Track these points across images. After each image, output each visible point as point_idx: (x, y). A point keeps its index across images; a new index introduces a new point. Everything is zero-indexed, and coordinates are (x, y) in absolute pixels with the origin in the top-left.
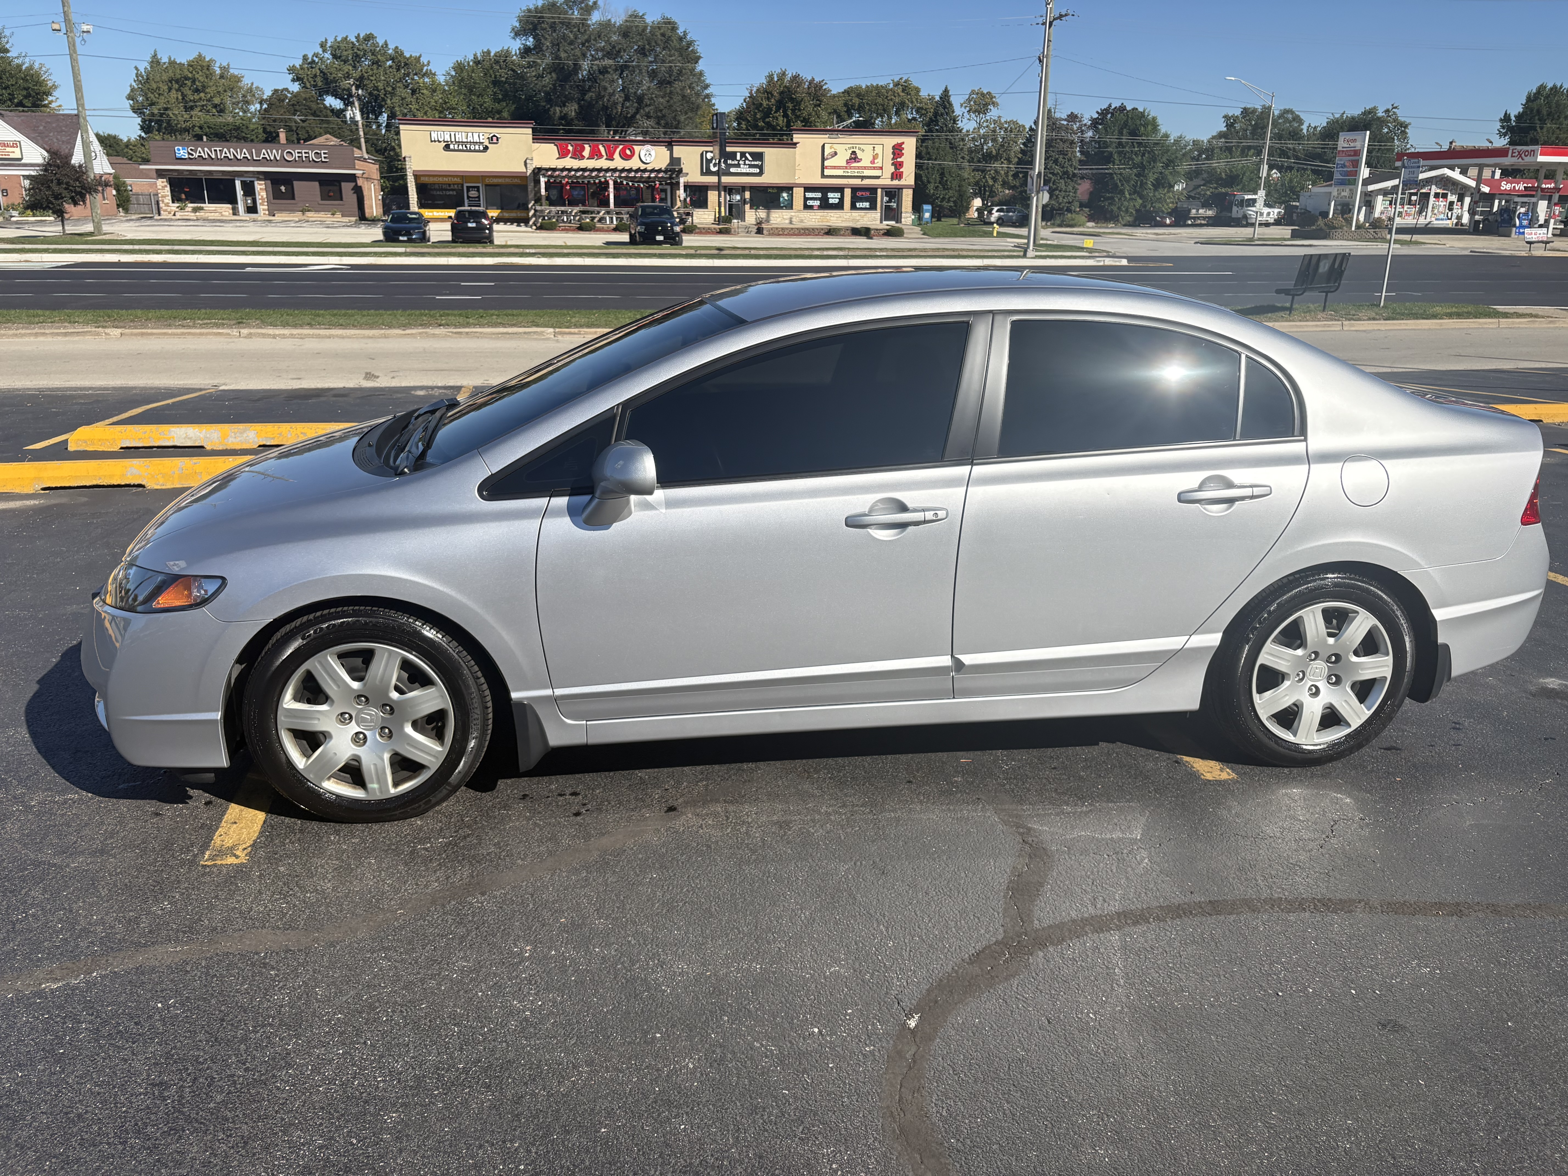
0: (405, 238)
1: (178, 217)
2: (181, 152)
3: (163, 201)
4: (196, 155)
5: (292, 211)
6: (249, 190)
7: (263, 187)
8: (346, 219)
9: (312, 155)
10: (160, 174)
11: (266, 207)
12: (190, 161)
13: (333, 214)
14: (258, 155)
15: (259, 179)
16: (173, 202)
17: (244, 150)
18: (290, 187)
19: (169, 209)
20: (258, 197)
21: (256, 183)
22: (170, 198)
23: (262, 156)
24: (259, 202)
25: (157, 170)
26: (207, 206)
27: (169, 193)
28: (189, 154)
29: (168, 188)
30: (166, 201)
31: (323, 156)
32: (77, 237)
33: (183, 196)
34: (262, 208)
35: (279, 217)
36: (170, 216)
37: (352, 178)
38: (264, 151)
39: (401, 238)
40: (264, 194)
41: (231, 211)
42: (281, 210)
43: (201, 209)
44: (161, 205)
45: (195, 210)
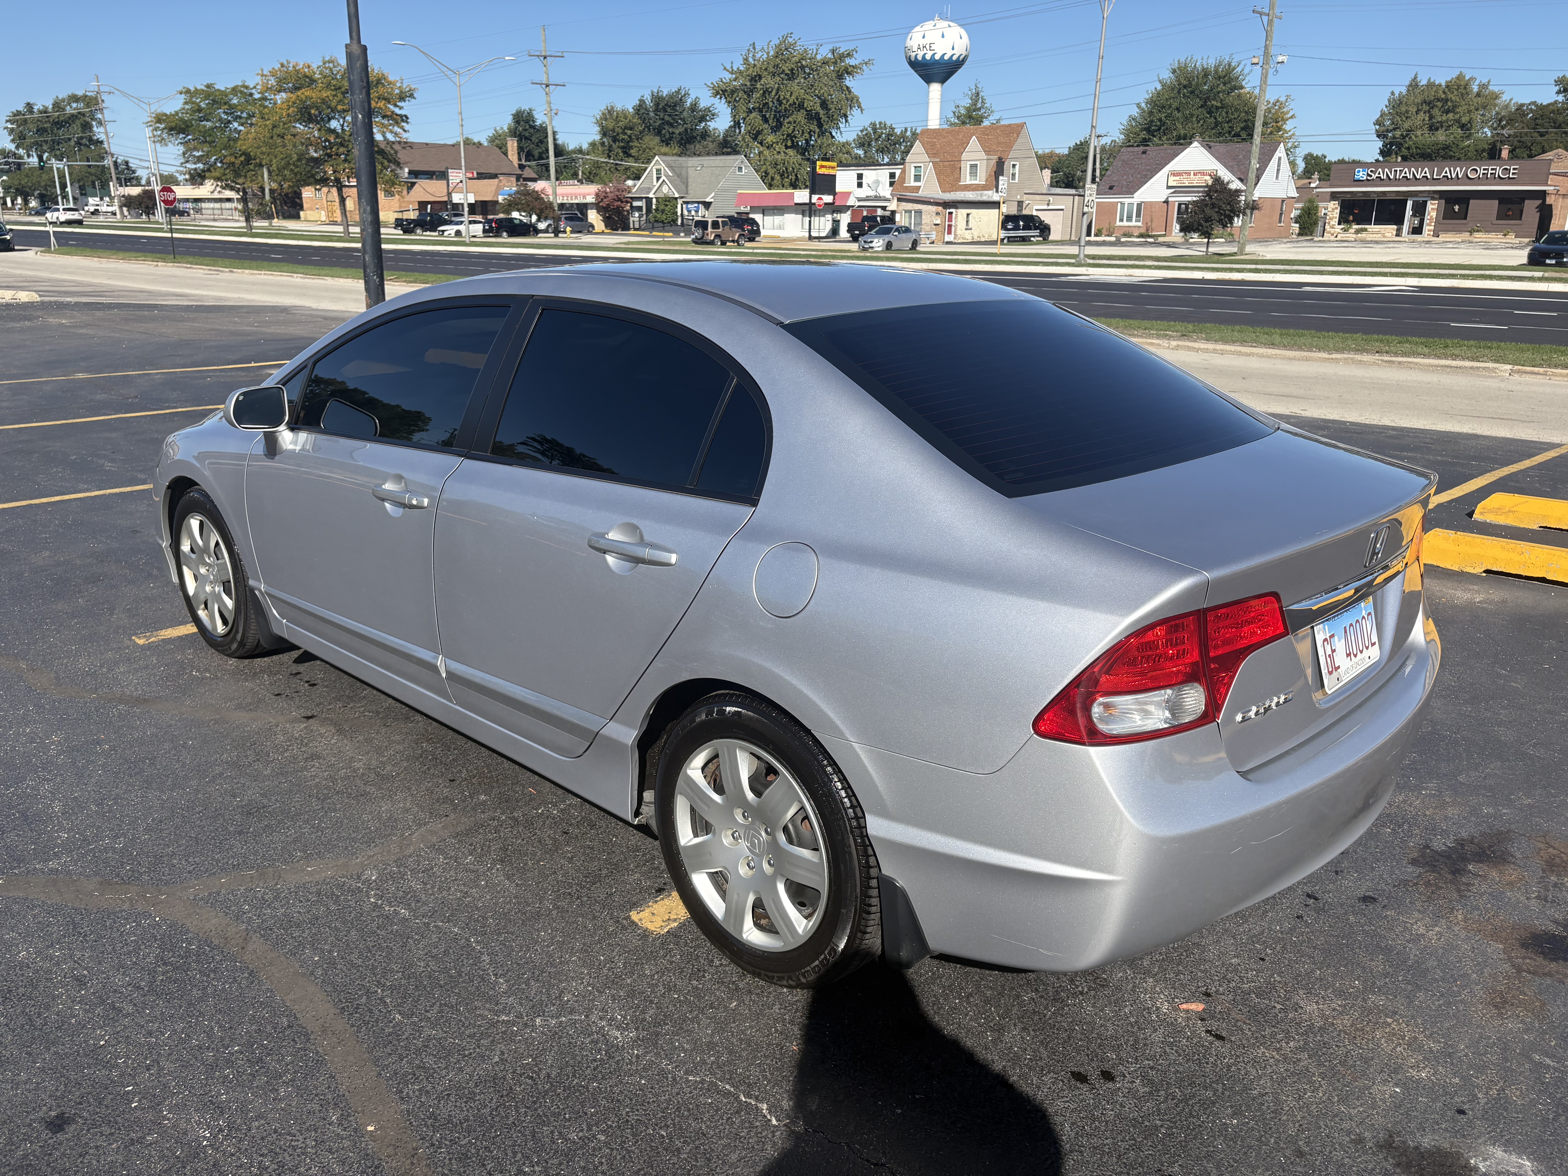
0: (1553, 262)
1: (1339, 238)
2: (1361, 174)
3: (1329, 223)
4: (1374, 177)
5: (1460, 231)
6: (1420, 210)
7: (1435, 207)
8: (1517, 240)
9: (1499, 171)
10: (1334, 196)
11: (1432, 228)
12: (1368, 182)
13: (1505, 235)
14: (1439, 174)
15: (1433, 199)
16: (1339, 224)
17: (1426, 169)
18: (1464, 206)
19: (1332, 231)
20: (1427, 217)
21: (1429, 203)
22: (1337, 220)
23: (1443, 174)
24: (1426, 221)
25: (1332, 193)
26: (1372, 228)
27: (1338, 216)
28: (1368, 175)
29: (1338, 211)
30: (1332, 223)
31: (1512, 171)
32: (1216, 257)
33: (1351, 218)
34: (1428, 229)
35: (1443, 237)
36: (1332, 238)
37: (1543, 194)
38: (1447, 169)
39: (1548, 261)
40: (1434, 214)
41: (1395, 233)
42: (1446, 231)
43: (1366, 230)
44: (1327, 227)
45: (1358, 232)
